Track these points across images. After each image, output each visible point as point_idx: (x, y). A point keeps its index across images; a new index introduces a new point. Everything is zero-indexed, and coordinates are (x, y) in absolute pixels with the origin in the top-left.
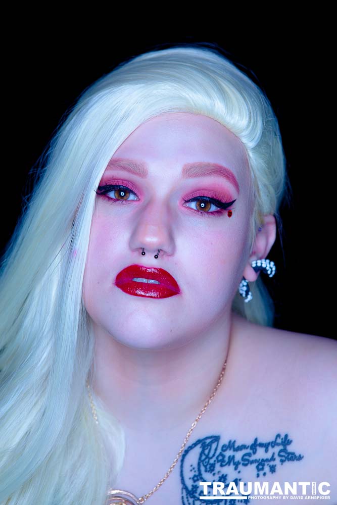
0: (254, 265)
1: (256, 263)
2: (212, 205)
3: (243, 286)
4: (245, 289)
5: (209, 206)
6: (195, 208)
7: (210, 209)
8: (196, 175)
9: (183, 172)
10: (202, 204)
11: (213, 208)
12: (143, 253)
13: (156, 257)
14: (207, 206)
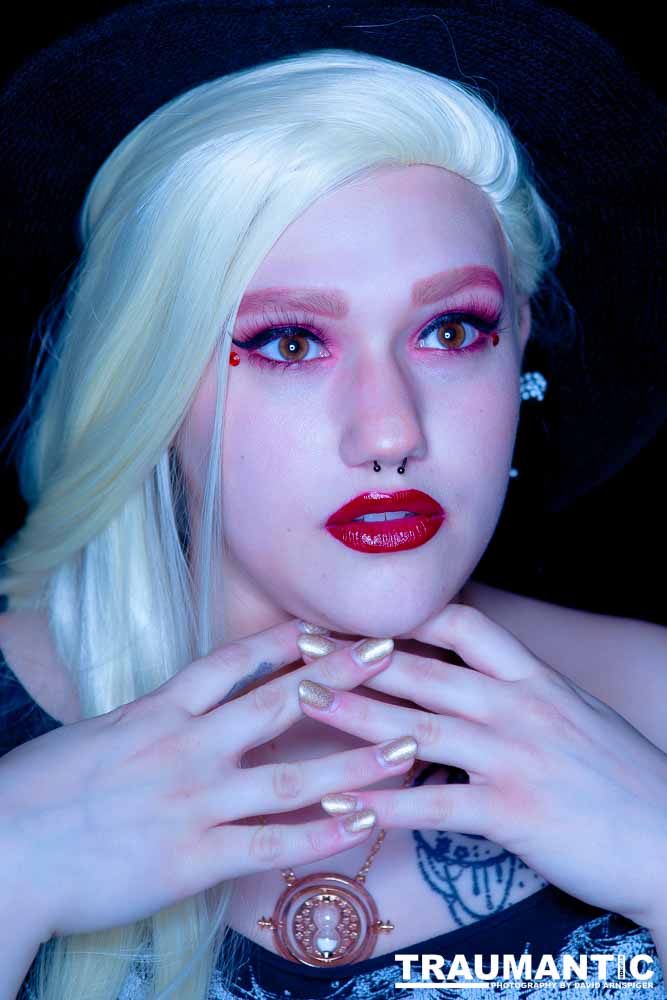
5: (462, 333)
7: (464, 338)
9: (414, 299)
10: (447, 334)
12: (377, 468)
13: (401, 471)
14: (458, 335)
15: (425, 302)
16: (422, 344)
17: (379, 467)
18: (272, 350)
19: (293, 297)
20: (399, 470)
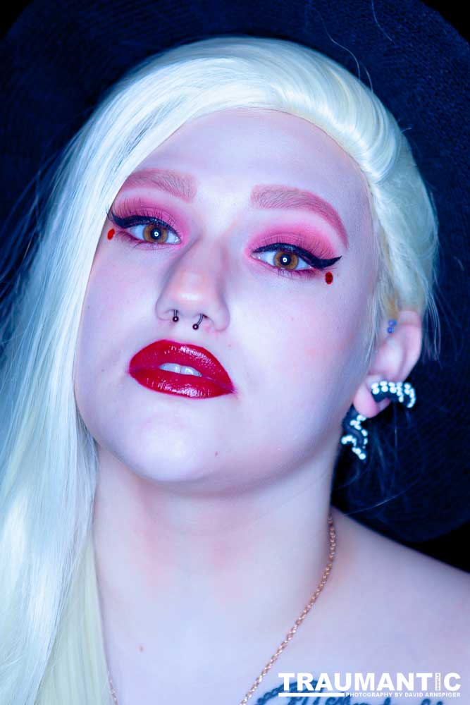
0: (376, 390)
2: (300, 261)
5: (296, 262)
6: (272, 263)
7: (297, 266)
8: (273, 205)
9: (252, 198)
10: (284, 259)
11: (302, 265)
12: (176, 319)
13: (196, 327)
14: (292, 263)
15: (265, 206)
16: (260, 256)
19: (157, 177)
20: (194, 327)
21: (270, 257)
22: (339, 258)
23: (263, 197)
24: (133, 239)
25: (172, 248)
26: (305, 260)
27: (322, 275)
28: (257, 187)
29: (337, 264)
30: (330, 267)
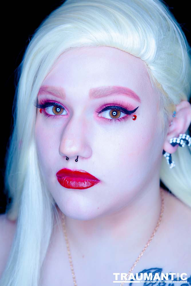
0: (171, 142)
1: (173, 140)
2: (122, 113)
3: (167, 156)
4: (168, 158)
5: (120, 114)
7: (120, 116)
8: (100, 96)
10: (114, 113)
11: (122, 115)
12: (67, 159)
14: (118, 114)
15: (96, 97)
17: (68, 158)
18: (50, 110)
19: (49, 90)
20: (76, 161)
21: (107, 114)
22: (138, 108)
23: (95, 94)
24: (47, 115)
25: (64, 117)
26: (123, 112)
27: (131, 117)
28: (91, 90)
29: (137, 111)
30: (134, 113)
